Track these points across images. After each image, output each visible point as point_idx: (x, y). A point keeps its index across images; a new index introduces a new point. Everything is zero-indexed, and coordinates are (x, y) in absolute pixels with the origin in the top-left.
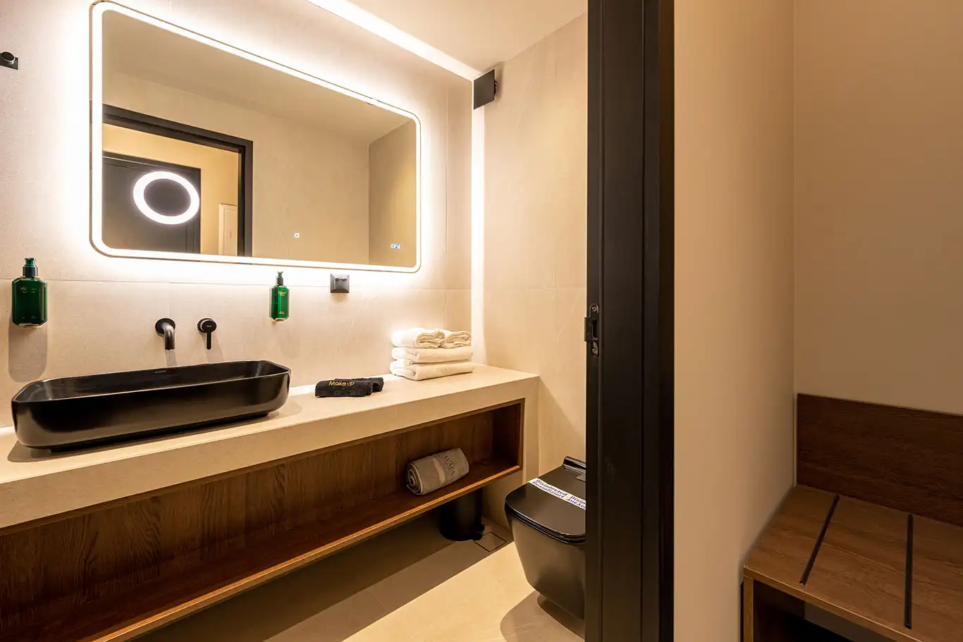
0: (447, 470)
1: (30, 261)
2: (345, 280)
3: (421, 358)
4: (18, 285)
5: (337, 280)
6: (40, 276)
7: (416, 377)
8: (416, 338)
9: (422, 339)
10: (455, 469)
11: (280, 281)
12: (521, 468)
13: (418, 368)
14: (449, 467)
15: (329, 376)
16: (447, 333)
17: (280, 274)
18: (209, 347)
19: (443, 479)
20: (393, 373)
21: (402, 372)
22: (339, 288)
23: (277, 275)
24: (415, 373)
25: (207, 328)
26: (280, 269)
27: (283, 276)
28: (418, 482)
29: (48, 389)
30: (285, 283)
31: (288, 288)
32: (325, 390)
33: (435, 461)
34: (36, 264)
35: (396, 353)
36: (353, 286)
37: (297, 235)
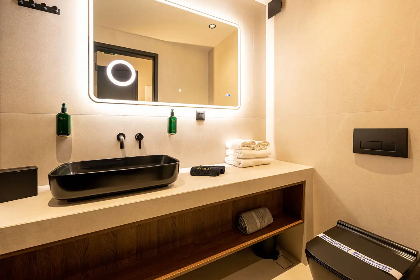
0: (261, 220)
1: (64, 105)
2: (203, 113)
3: (243, 156)
4: (59, 116)
5: (199, 113)
6: (68, 112)
7: (241, 166)
8: (240, 145)
9: (244, 145)
10: (266, 220)
11: (172, 114)
12: (303, 222)
13: (242, 161)
14: (262, 218)
15: (197, 164)
16: (257, 142)
17: (172, 110)
18: (140, 148)
19: (259, 225)
20: (227, 162)
21: (232, 162)
22: (200, 118)
23: (171, 111)
24: (240, 164)
25: (139, 138)
26: (172, 108)
27: (174, 111)
28: (246, 226)
29: (70, 166)
30: (175, 115)
31: (176, 118)
32: (195, 172)
33: (253, 214)
34: (66, 107)
35: (228, 152)
36: (207, 117)
37: (180, 90)
